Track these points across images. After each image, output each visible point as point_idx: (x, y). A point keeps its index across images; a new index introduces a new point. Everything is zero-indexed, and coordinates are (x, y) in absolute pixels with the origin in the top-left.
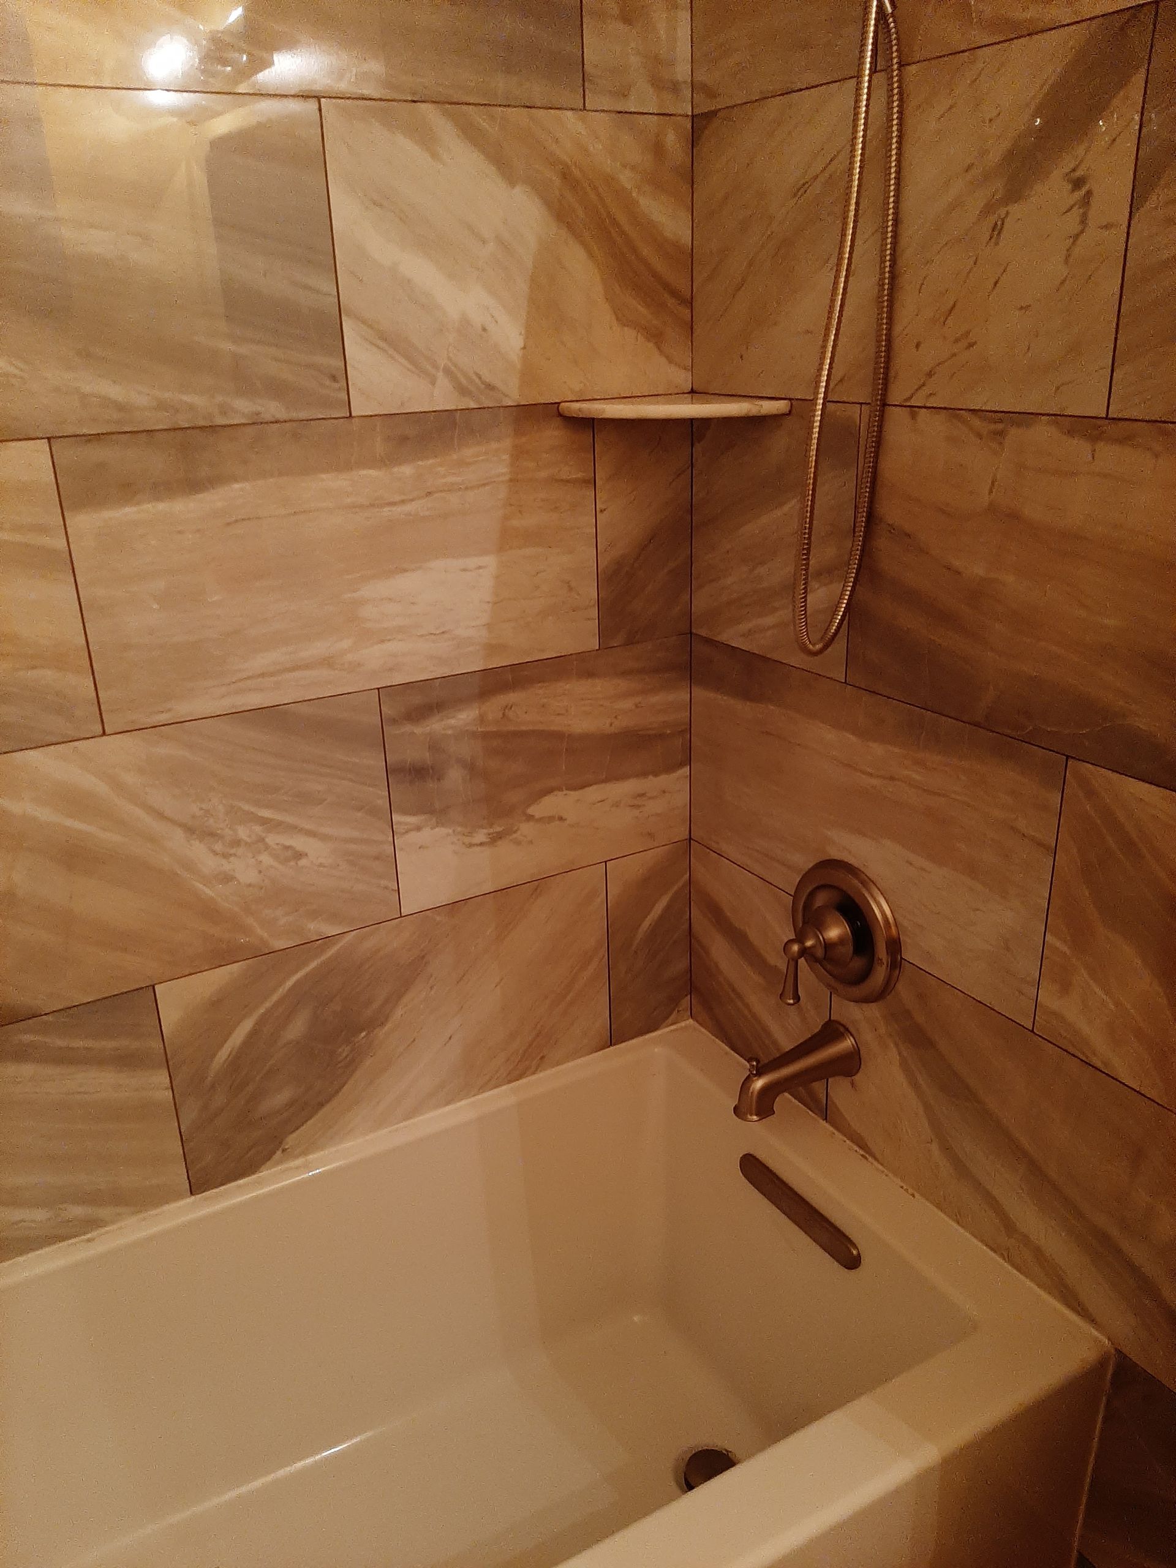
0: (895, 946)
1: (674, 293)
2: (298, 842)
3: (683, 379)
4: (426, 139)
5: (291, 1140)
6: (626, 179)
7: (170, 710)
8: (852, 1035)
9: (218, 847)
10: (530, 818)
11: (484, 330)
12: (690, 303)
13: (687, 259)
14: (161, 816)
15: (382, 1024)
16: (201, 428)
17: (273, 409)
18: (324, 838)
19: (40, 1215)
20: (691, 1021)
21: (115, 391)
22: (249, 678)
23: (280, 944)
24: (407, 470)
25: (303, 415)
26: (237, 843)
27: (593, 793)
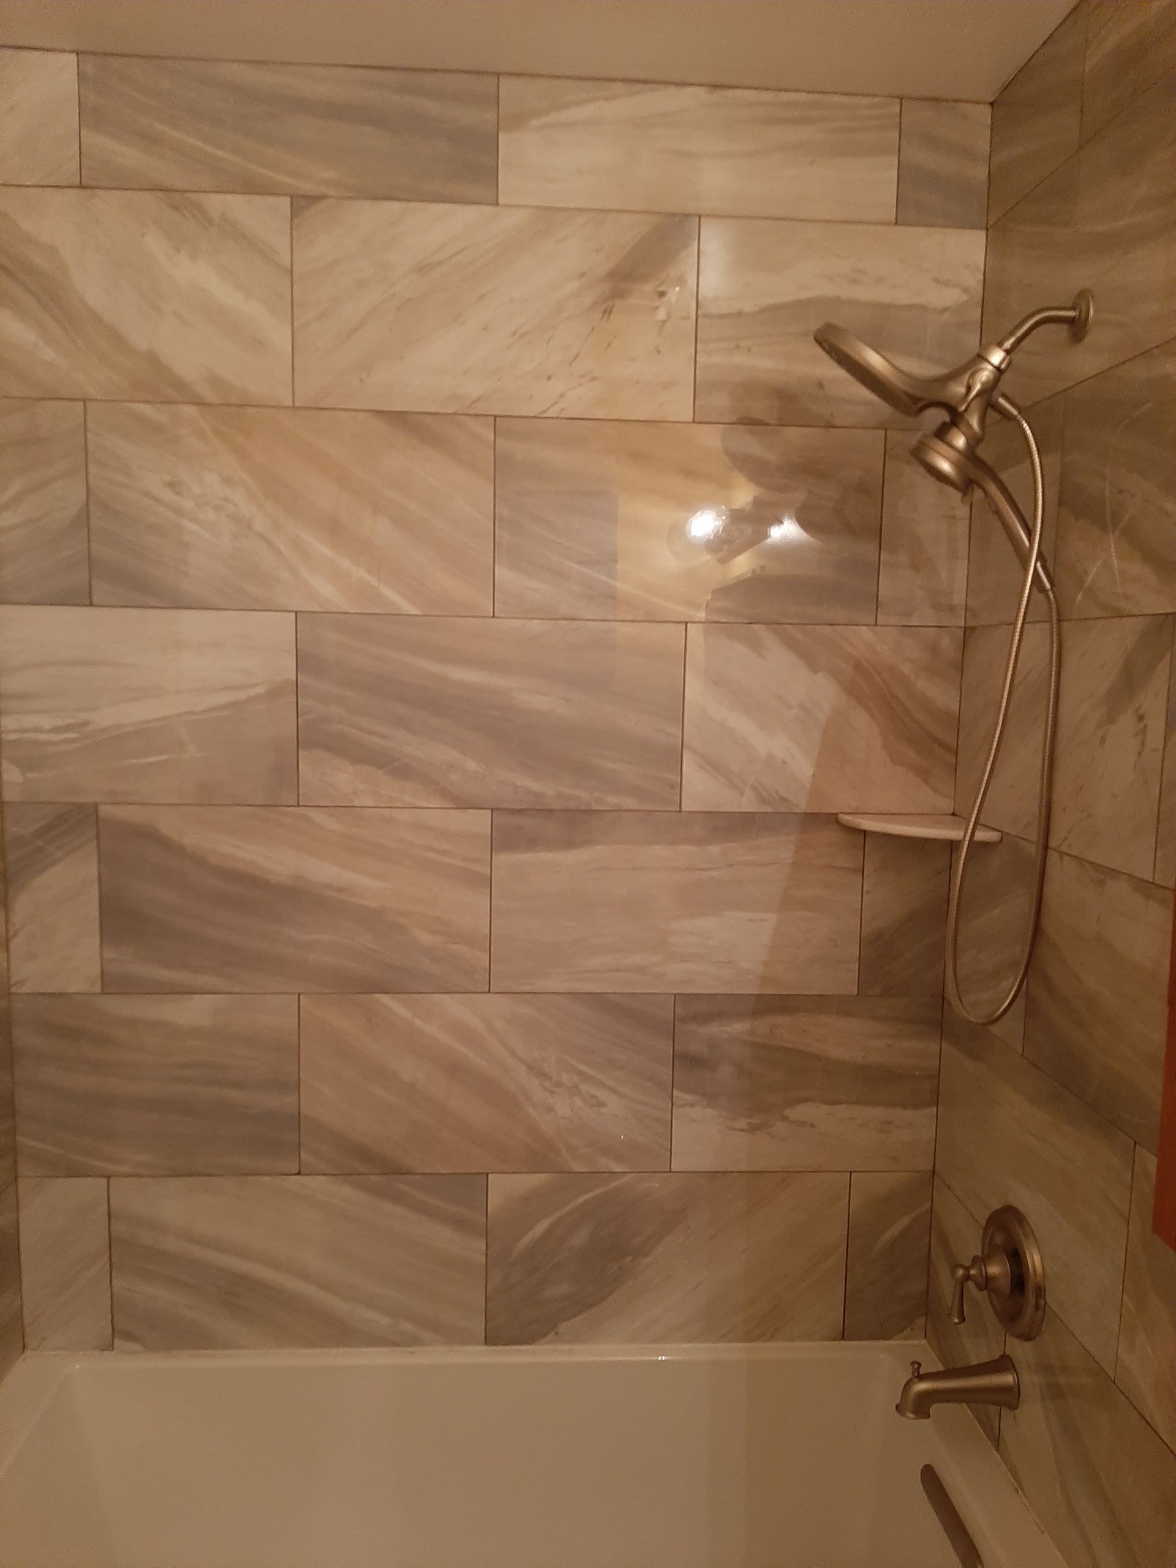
0: (1040, 1292)
1: (941, 744)
2: (602, 1095)
3: (945, 804)
4: (755, 645)
5: (563, 1327)
6: (906, 669)
7: (533, 984)
8: (1016, 1371)
9: (547, 1084)
10: (785, 1118)
11: (784, 762)
12: (956, 753)
13: (957, 723)
14: (513, 1054)
15: (646, 1255)
16: (583, 811)
17: (629, 803)
18: (621, 1096)
19: (383, 1321)
20: (924, 1342)
21: (534, 786)
22: (586, 972)
23: (578, 1167)
24: (715, 849)
25: (648, 808)
26: (559, 1084)
27: (843, 1111)
